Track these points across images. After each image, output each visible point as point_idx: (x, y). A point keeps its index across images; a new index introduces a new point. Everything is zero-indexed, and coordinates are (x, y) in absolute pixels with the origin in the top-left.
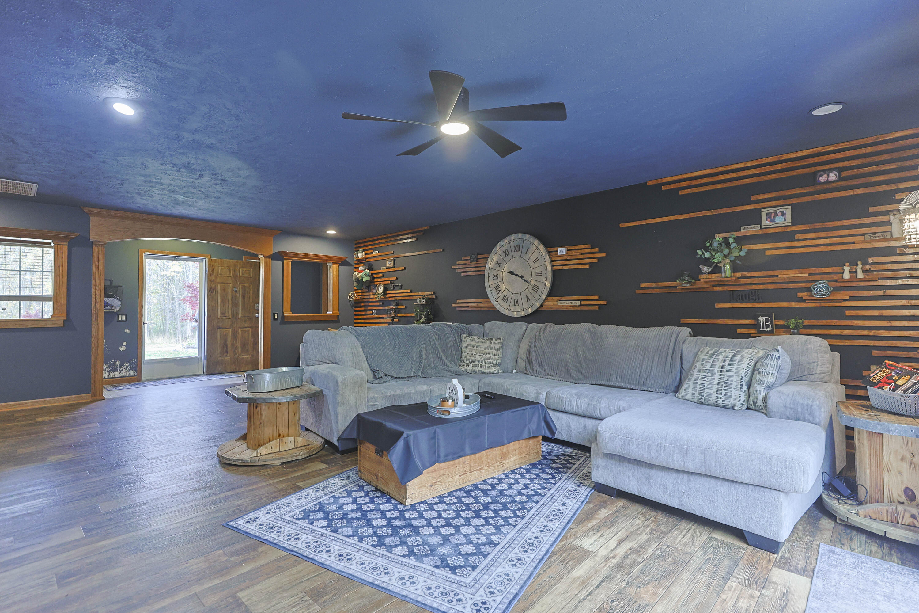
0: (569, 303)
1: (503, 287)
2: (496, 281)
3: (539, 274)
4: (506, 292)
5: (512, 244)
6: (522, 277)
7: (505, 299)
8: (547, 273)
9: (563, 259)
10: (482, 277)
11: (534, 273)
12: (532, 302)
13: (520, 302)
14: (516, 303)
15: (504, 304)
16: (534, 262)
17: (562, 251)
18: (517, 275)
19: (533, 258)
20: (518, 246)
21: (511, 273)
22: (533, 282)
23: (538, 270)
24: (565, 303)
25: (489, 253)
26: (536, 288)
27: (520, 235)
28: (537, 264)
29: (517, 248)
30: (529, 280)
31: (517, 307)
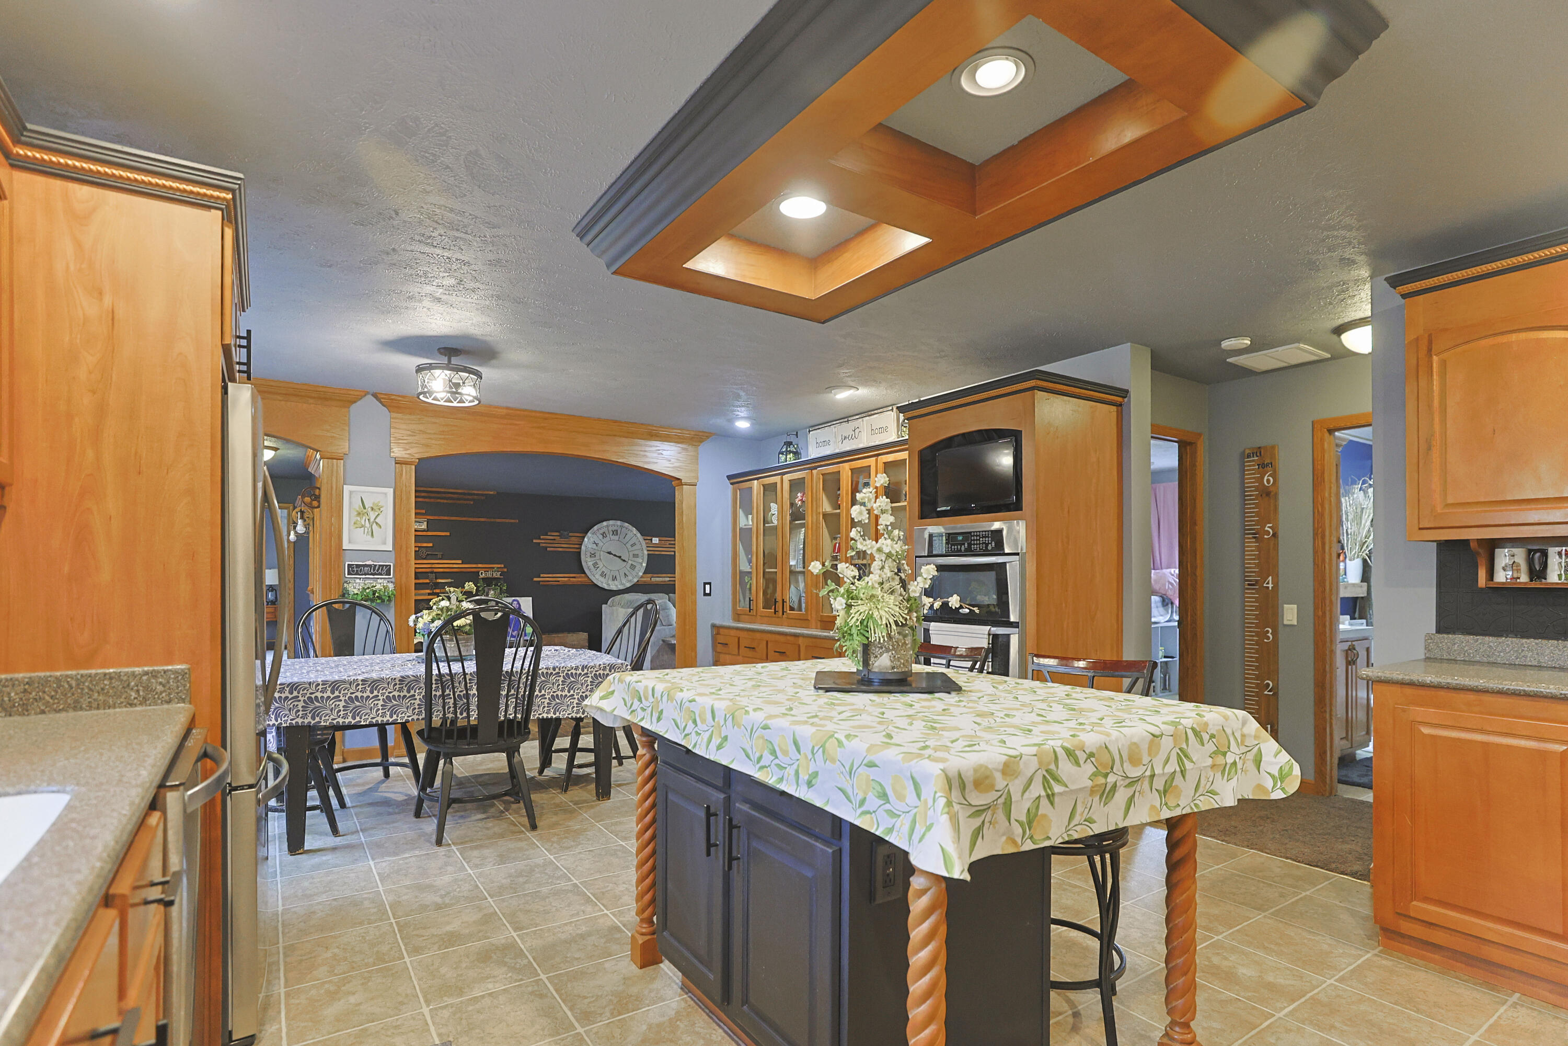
0: (661, 579)
1: (600, 565)
2: (593, 559)
3: (636, 556)
4: (604, 569)
5: (610, 529)
6: (620, 557)
7: (603, 575)
8: (643, 556)
9: (656, 546)
10: (579, 553)
11: (631, 554)
12: (630, 578)
13: (618, 577)
14: (614, 579)
15: (602, 579)
16: (632, 546)
17: (656, 540)
18: (615, 555)
19: (631, 543)
20: (617, 531)
21: (610, 553)
22: (630, 562)
23: (636, 552)
24: (658, 579)
25: (586, 533)
26: (633, 567)
27: (619, 523)
28: (635, 548)
29: (615, 533)
30: (627, 560)
31: (616, 582)
